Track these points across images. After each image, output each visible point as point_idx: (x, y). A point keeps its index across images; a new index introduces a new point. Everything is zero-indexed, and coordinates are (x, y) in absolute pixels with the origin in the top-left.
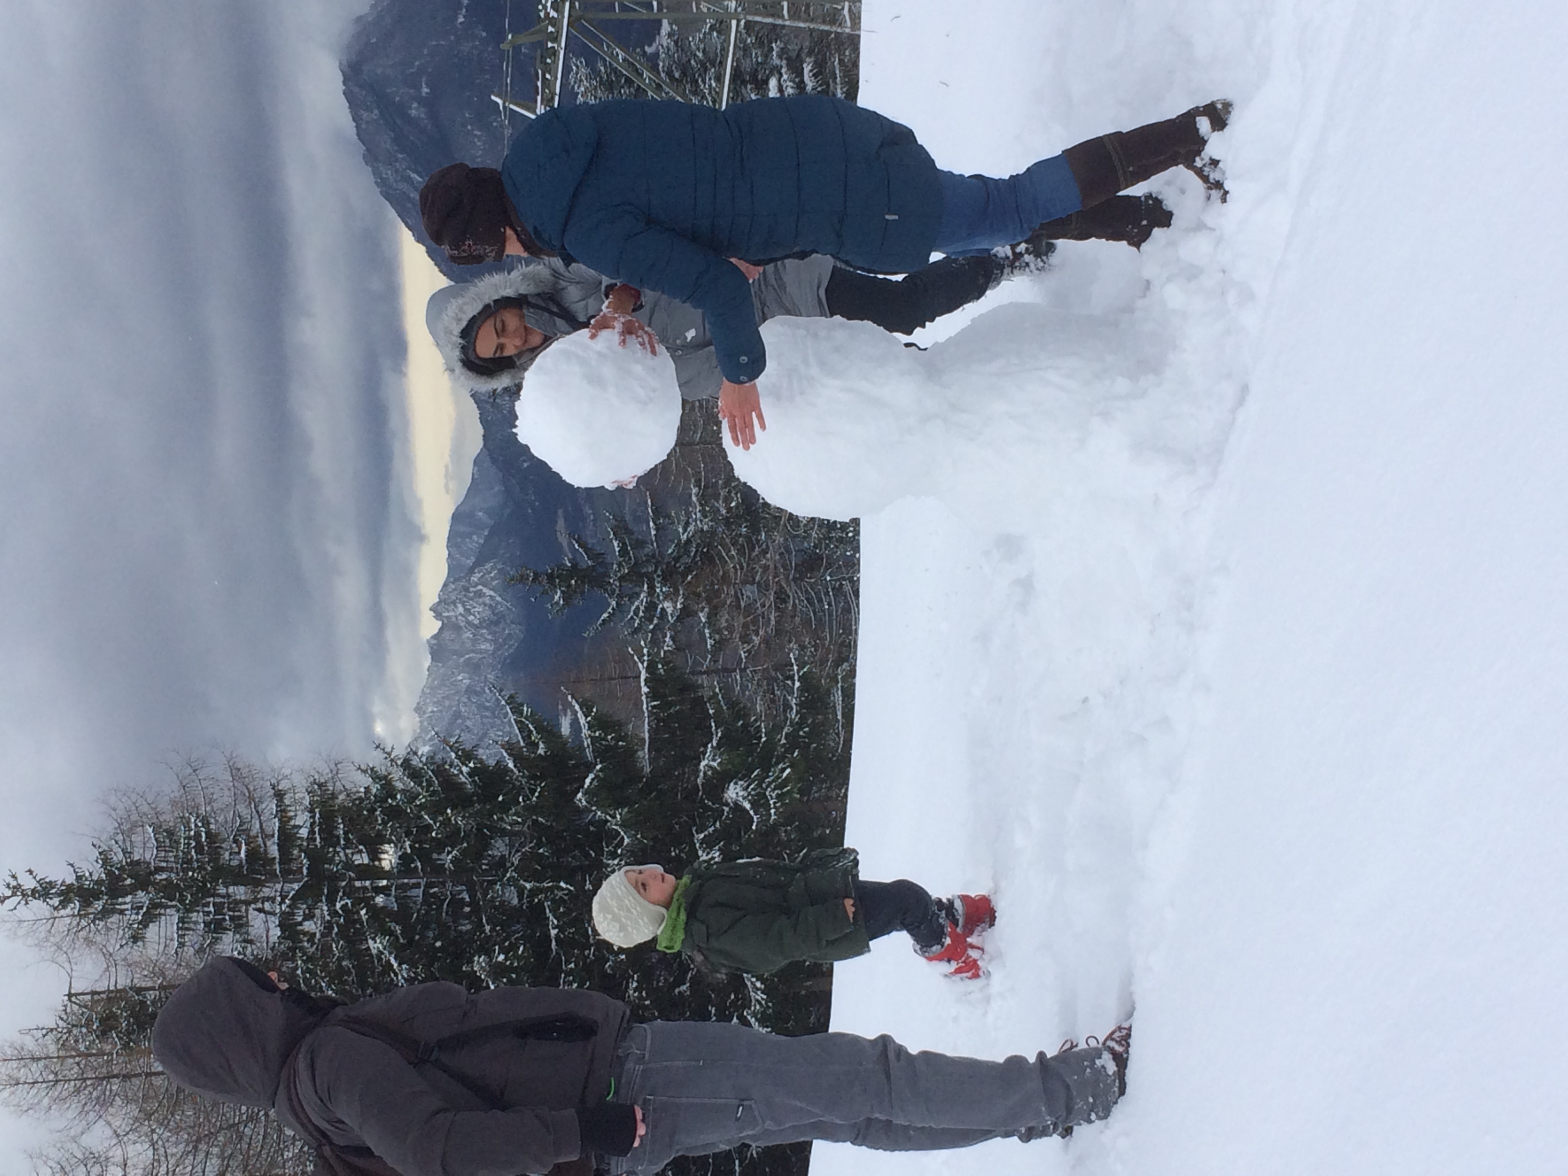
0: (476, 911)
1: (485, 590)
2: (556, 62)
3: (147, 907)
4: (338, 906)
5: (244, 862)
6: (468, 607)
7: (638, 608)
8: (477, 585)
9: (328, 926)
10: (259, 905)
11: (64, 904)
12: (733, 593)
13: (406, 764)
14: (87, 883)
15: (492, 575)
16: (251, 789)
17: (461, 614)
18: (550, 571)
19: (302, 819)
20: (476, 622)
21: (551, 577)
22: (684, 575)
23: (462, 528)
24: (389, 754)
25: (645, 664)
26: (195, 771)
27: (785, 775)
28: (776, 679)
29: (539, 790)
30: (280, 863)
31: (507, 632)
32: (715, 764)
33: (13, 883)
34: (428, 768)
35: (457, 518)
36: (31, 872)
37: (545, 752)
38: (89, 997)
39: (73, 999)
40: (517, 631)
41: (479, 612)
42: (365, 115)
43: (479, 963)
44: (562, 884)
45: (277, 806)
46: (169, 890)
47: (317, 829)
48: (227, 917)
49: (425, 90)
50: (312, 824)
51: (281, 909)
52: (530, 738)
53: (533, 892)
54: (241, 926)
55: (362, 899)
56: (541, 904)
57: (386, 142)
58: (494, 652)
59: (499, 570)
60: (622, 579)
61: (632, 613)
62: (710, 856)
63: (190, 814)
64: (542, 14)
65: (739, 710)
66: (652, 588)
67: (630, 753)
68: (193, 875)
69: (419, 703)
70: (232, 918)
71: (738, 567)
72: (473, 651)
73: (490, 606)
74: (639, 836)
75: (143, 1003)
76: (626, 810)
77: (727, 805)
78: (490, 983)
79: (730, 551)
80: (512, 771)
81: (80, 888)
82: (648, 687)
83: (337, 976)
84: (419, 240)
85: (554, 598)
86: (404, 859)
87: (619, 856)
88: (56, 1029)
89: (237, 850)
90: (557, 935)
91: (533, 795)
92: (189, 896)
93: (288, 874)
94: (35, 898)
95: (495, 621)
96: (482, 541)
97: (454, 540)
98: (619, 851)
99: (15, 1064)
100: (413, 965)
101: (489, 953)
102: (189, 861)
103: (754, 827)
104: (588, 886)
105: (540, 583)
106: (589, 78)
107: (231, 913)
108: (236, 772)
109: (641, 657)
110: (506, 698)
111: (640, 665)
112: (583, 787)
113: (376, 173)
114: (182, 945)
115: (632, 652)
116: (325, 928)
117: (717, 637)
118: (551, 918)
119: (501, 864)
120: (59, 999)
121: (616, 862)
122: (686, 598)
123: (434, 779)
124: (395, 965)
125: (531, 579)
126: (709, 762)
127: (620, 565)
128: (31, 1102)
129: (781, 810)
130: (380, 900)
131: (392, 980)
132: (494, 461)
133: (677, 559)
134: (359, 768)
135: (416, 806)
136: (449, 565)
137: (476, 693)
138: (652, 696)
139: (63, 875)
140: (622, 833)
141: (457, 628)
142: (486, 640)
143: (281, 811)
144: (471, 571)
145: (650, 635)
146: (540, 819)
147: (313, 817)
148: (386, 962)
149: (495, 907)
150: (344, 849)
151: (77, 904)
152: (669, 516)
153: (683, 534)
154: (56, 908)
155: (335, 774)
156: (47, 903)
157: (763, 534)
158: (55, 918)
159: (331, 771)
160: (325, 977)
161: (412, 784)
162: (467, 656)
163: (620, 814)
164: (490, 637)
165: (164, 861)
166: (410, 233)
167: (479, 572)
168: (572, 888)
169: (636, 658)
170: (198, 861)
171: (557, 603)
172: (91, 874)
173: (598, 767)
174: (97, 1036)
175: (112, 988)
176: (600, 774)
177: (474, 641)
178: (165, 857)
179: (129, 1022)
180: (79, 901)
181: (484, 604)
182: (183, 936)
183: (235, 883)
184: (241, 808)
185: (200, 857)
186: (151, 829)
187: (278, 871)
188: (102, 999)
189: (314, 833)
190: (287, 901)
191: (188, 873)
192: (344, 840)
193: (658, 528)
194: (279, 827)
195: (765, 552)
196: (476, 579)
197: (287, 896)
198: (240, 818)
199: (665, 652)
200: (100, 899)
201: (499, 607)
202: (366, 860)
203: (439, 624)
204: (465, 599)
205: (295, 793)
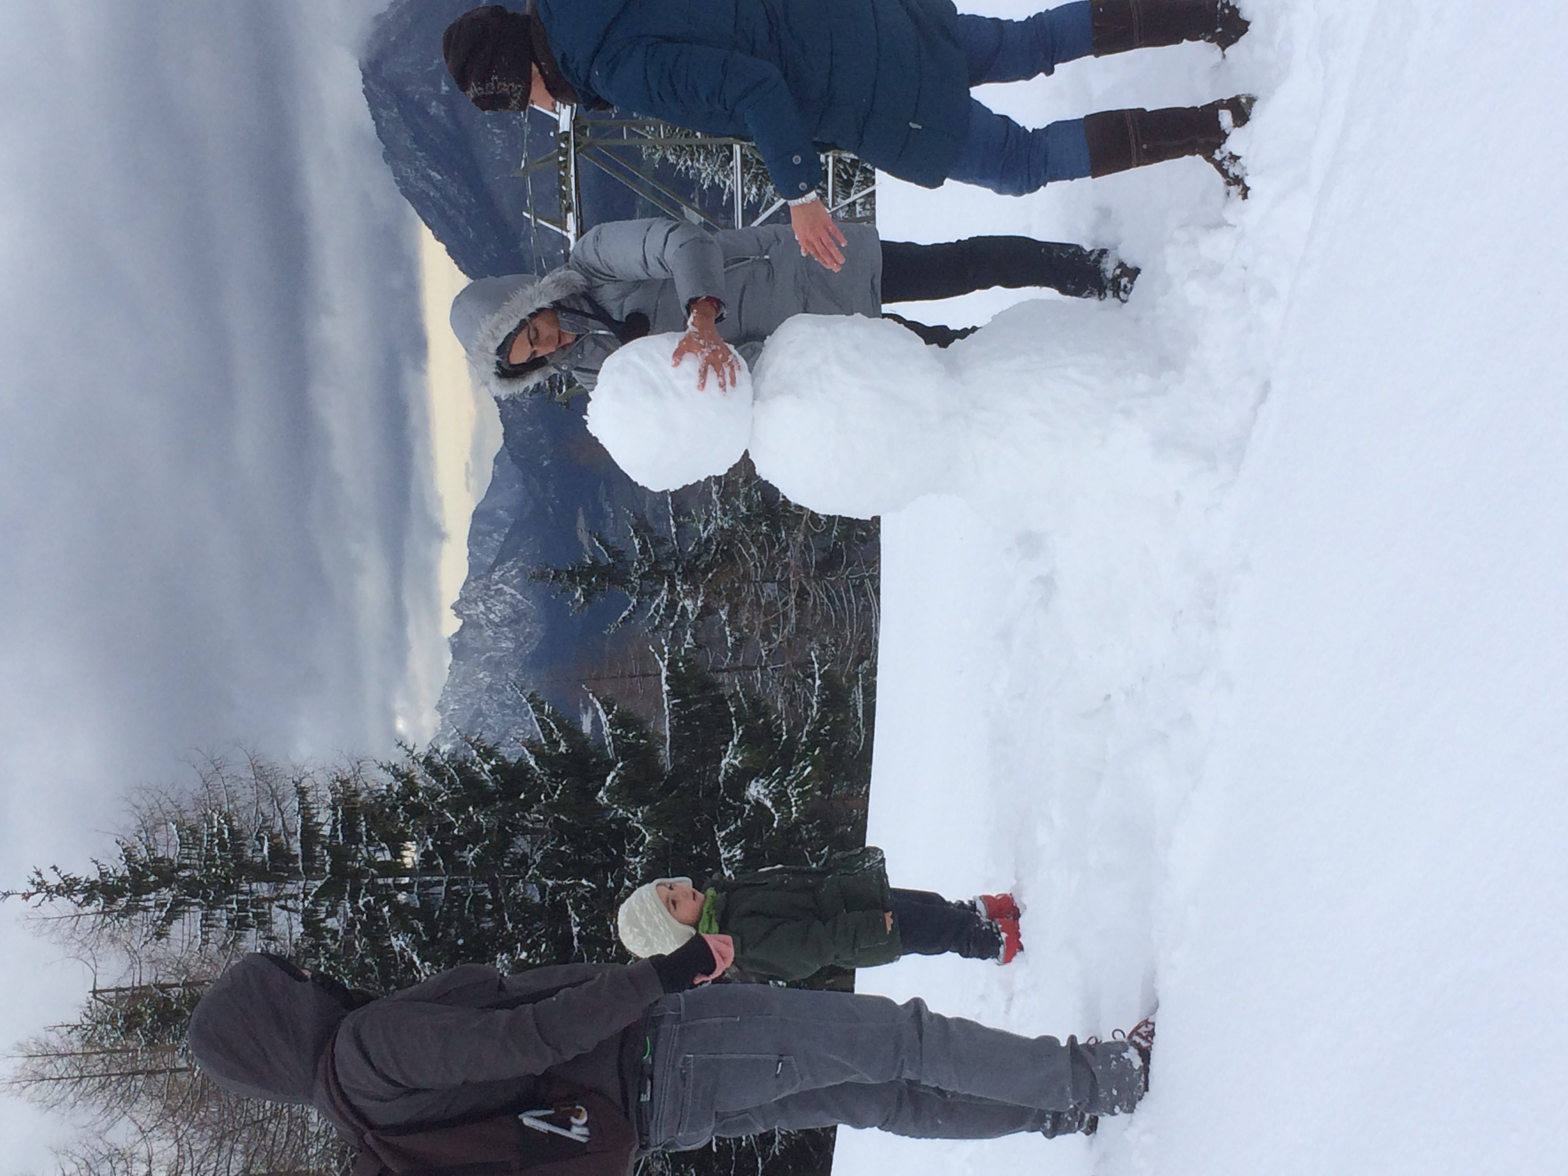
0: (499, 909)
1: (506, 588)
3: (171, 904)
4: (361, 902)
5: (267, 859)
6: (489, 605)
7: (658, 605)
8: (497, 583)
9: (351, 924)
10: (282, 902)
11: (88, 901)
12: (753, 591)
13: (428, 762)
14: (111, 879)
15: (513, 573)
16: (274, 787)
17: (481, 612)
18: (570, 569)
19: (324, 817)
20: (497, 620)
21: (571, 575)
22: (705, 572)
23: (484, 527)
24: (411, 752)
25: (666, 662)
26: (217, 769)
27: (806, 773)
28: (796, 678)
29: (560, 787)
30: (303, 861)
31: (528, 630)
32: (736, 762)
33: (38, 880)
34: (450, 766)
35: (477, 515)
36: (55, 868)
37: (567, 750)
38: (113, 994)
39: (98, 996)
40: (535, 629)
41: (499, 611)
42: (384, 113)
43: (502, 961)
44: (584, 882)
45: (300, 803)
46: (192, 887)
47: (339, 827)
48: (251, 915)
49: (445, 88)
50: (335, 821)
51: (304, 905)
52: (552, 736)
53: (556, 890)
54: (265, 923)
55: (385, 896)
56: (563, 902)
57: (405, 140)
58: (515, 650)
59: (519, 568)
60: (642, 577)
61: (652, 611)
62: (731, 854)
63: (213, 811)
65: (758, 707)
66: (672, 586)
67: (651, 753)
68: (216, 872)
69: (440, 701)
70: (255, 915)
71: (758, 565)
72: (494, 650)
73: (511, 604)
74: (660, 834)
75: (167, 1000)
76: (647, 807)
77: (749, 802)
79: (750, 549)
80: (533, 768)
81: (104, 884)
82: (669, 685)
83: (361, 973)
84: (438, 239)
85: (574, 596)
86: (427, 857)
87: (641, 853)
88: (81, 1026)
89: (259, 847)
90: (579, 932)
91: (555, 793)
92: (212, 892)
93: (310, 872)
94: (60, 895)
95: (515, 619)
96: (502, 539)
97: (475, 538)
98: (641, 849)
99: (40, 1060)
100: (436, 962)
101: (511, 951)
102: (213, 858)
103: (775, 825)
104: (610, 884)
105: (561, 581)
107: (255, 910)
108: (258, 771)
109: (662, 655)
110: (528, 696)
111: (661, 663)
112: (604, 785)
113: (396, 171)
114: (205, 942)
115: (653, 650)
116: (348, 925)
117: (737, 634)
118: (573, 915)
119: (523, 861)
120: (84, 995)
121: (637, 860)
122: (707, 596)
123: (456, 777)
124: (418, 963)
125: (551, 577)
126: (730, 760)
127: (640, 563)
128: (56, 1097)
129: (802, 808)
130: (402, 897)
131: (414, 976)
132: (514, 459)
133: (698, 557)
134: (381, 766)
135: (438, 803)
136: (470, 564)
137: (499, 692)
138: (672, 694)
139: (87, 872)
140: (644, 831)
141: (478, 626)
142: (507, 638)
143: (303, 808)
144: (492, 569)
145: (670, 632)
146: (562, 817)
147: (335, 815)
148: (408, 959)
149: (518, 905)
150: (366, 847)
151: (101, 900)
152: (689, 514)
153: (704, 532)
154: (79, 905)
155: (357, 771)
156: (72, 900)
157: (784, 532)
158: (79, 916)
159: (354, 770)
160: (348, 974)
161: (434, 781)
162: (488, 654)
163: (642, 812)
164: (511, 635)
165: (187, 858)
166: (430, 231)
167: (500, 571)
168: (594, 886)
169: (656, 656)
170: (221, 857)
171: (578, 601)
172: (115, 871)
173: (620, 765)
174: (122, 1033)
175: (136, 985)
176: (622, 772)
177: (496, 640)
178: (188, 854)
179: (153, 1019)
180: (103, 898)
181: (505, 602)
182: (206, 933)
183: (258, 880)
184: (264, 806)
185: (223, 854)
186: (174, 827)
187: (301, 869)
188: (127, 996)
189: (337, 830)
190: (310, 898)
191: (211, 870)
192: (367, 837)
193: (678, 526)
194: (302, 824)
195: (785, 550)
196: (496, 578)
197: (309, 893)
198: (262, 815)
199: (686, 650)
200: (124, 896)
201: (520, 604)
202: (388, 857)
203: (460, 622)
204: (486, 597)
205: (317, 791)
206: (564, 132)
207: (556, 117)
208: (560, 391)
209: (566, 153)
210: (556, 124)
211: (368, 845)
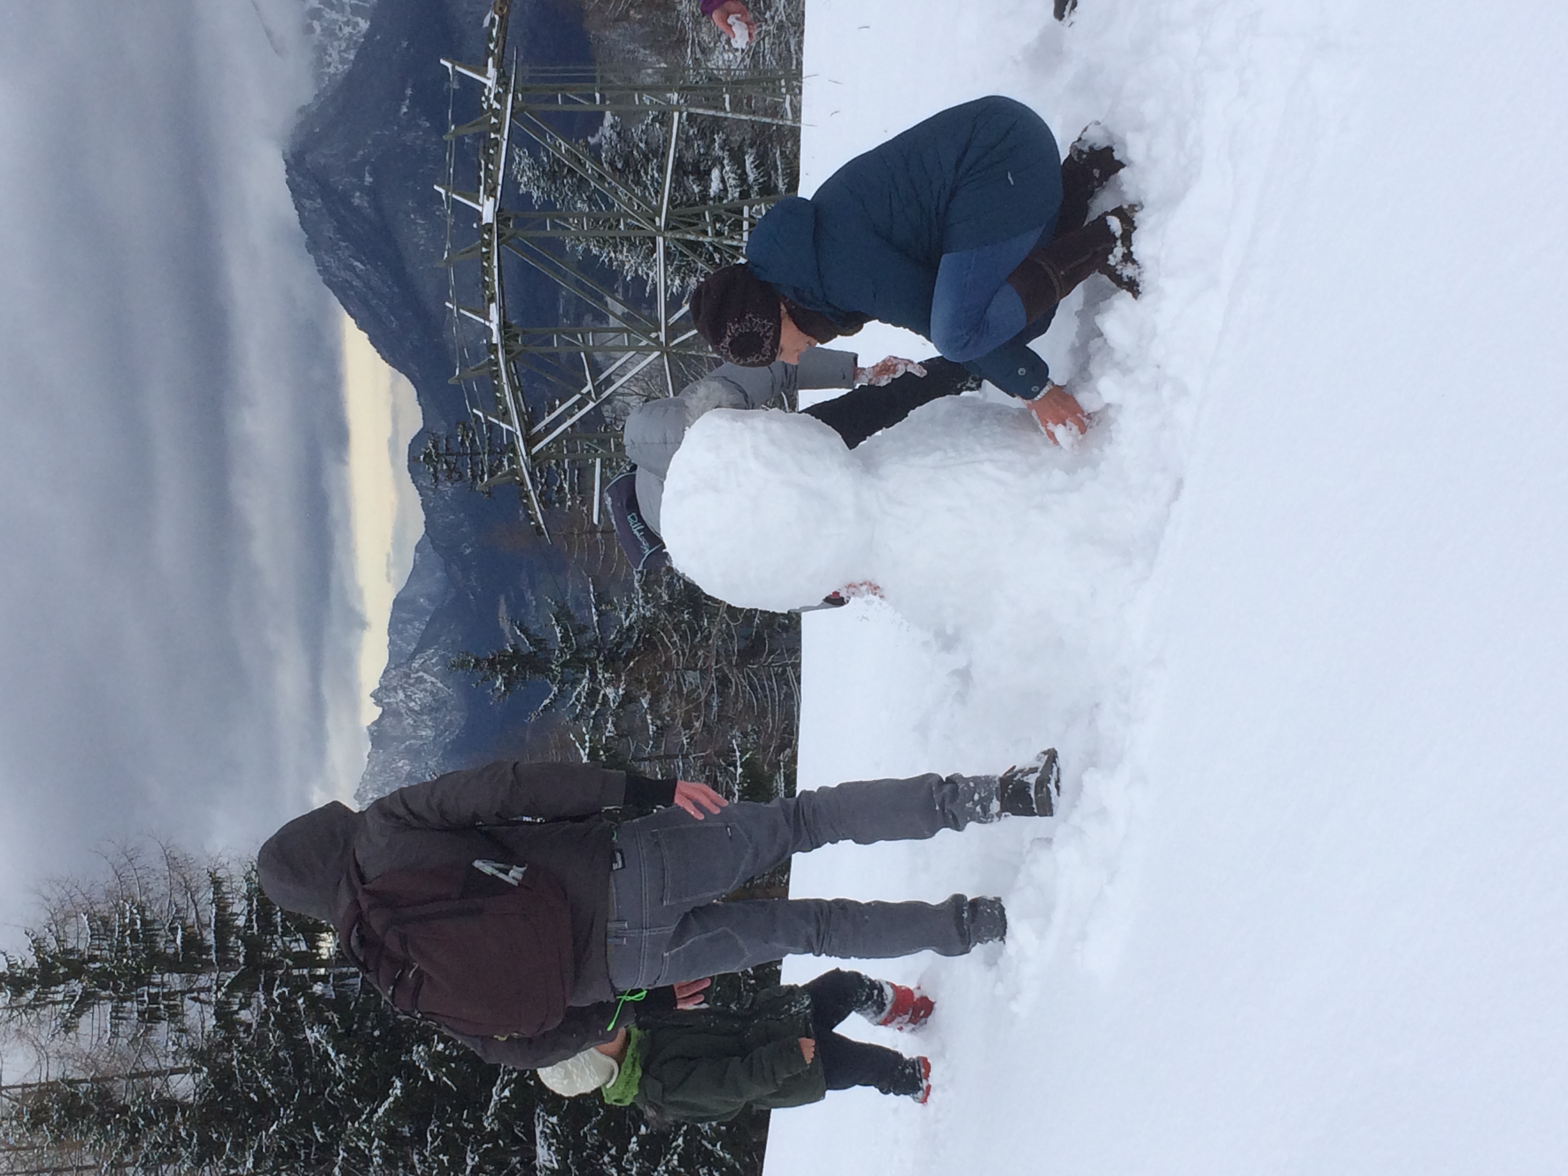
1: (426, 676)
2: (498, 153)
3: (81, 996)
4: (275, 994)
5: (180, 949)
6: (409, 693)
7: (580, 694)
8: (417, 671)
9: (265, 1016)
10: (195, 994)
12: (675, 678)
14: (19, 971)
15: (434, 661)
16: (188, 878)
17: (401, 700)
18: (491, 657)
19: (239, 907)
20: (417, 708)
21: (492, 663)
22: (627, 661)
23: (403, 615)
25: (587, 750)
26: (130, 860)
28: (718, 766)
30: (216, 952)
31: (448, 718)
35: (399, 603)
38: (20, 1090)
40: (457, 718)
41: (420, 699)
42: (307, 203)
43: (419, 1052)
45: (214, 894)
46: (103, 979)
47: (254, 917)
48: (162, 1007)
49: (368, 179)
50: (249, 912)
51: (217, 997)
54: (176, 1015)
55: (301, 986)
57: (328, 230)
58: (435, 738)
59: (440, 656)
60: (564, 665)
61: (574, 699)
63: (125, 901)
64: (485, 106)
66: (593, 673)
68: (127, 962)
69: (358, 790)
70: (166, 1006)
71: (680, 652)
72: (414, 738)
73: (432, 693)
75: (74, 1095)
78: (429, 1072)
79: (673, 637)
81: (12, 975)
83: (274, 1066)
84: (361, 327)
85: (495, 684)
89: (172, 937)
92: (123, 985)
93: (225, 963)
95: (435, 708)
96: (423, 627)
97: (396, 627)
100: (350, 1054)
101: (428, 1043)
102: (124, 949)
105: (481, 669)
106: (532, 168)
107: (166, 1002)
108: (172, 862)
109: (583, 743)
111: (582, 751)
113: (319, 262)
114: (115, 1035)
115: (574, 739)
116: (261, 1018)
117: (659, 722)
122: (628, 684)
124: (333, 1055)
125: (472, 665)
127: (561, 650)
130: (318, 988)
131: (330, 1070)
132: (436, 547)
133: (619, 645)
136: (390, 652)
141: (397, 714)
142: (427, 726)
143: (218, 898)
144: (413, 657)
145: (592, 721)
147: (250, 905)
148: (324, 1052)
150: (281, 937)
151: (9, 993)
152: (611, 602)
153: (626, 620)
157: (706, 620)
160: (261, 1068)
162: (407, 743)
164: (430, 723)
165: (98, 949)
166: (353, 321)
167: (420, 658)
169: (577, 745)
170: (132, 949)
171: (499, 689)
172: (23, 963)
174: (28, 1130)
175: (43, 1080)
177: (415, 727)
178: (99, 945)
179: (60, 1115)
180: (10, 990)
181: (426, 690)
182: (117, 1026)
183: (171, 972)
184: (178, 898)
185: (134, 945)
186: (85, 918)
187: (214, 960)
188: (33, 1092)
189: (252, 921)
190: (223, 989)
191: (122, 961)
192: (282, 927)
193: (600, 614)
194: (216, 913)
195: (707, 638)
196: (417, 666)
197: (222, 985)
198: (176, 906)
199: (607, 738)
200: (31, 988)
201: (440, 693)
202: (303, 947)
203: (379, 710)
204: (406, 686)
205: (232, 883)
206: (487, 224)
207: (479, 208)
208: (482, 480)
209: (489, 244)
210: (479, 216)
211: (283, 935)
